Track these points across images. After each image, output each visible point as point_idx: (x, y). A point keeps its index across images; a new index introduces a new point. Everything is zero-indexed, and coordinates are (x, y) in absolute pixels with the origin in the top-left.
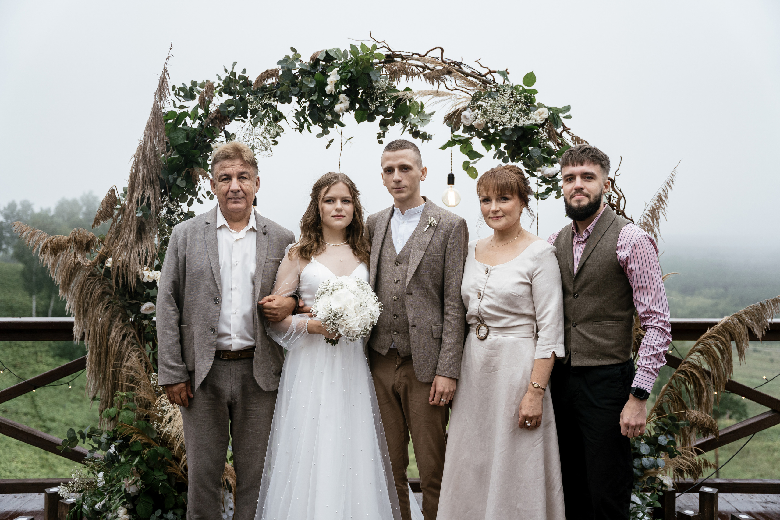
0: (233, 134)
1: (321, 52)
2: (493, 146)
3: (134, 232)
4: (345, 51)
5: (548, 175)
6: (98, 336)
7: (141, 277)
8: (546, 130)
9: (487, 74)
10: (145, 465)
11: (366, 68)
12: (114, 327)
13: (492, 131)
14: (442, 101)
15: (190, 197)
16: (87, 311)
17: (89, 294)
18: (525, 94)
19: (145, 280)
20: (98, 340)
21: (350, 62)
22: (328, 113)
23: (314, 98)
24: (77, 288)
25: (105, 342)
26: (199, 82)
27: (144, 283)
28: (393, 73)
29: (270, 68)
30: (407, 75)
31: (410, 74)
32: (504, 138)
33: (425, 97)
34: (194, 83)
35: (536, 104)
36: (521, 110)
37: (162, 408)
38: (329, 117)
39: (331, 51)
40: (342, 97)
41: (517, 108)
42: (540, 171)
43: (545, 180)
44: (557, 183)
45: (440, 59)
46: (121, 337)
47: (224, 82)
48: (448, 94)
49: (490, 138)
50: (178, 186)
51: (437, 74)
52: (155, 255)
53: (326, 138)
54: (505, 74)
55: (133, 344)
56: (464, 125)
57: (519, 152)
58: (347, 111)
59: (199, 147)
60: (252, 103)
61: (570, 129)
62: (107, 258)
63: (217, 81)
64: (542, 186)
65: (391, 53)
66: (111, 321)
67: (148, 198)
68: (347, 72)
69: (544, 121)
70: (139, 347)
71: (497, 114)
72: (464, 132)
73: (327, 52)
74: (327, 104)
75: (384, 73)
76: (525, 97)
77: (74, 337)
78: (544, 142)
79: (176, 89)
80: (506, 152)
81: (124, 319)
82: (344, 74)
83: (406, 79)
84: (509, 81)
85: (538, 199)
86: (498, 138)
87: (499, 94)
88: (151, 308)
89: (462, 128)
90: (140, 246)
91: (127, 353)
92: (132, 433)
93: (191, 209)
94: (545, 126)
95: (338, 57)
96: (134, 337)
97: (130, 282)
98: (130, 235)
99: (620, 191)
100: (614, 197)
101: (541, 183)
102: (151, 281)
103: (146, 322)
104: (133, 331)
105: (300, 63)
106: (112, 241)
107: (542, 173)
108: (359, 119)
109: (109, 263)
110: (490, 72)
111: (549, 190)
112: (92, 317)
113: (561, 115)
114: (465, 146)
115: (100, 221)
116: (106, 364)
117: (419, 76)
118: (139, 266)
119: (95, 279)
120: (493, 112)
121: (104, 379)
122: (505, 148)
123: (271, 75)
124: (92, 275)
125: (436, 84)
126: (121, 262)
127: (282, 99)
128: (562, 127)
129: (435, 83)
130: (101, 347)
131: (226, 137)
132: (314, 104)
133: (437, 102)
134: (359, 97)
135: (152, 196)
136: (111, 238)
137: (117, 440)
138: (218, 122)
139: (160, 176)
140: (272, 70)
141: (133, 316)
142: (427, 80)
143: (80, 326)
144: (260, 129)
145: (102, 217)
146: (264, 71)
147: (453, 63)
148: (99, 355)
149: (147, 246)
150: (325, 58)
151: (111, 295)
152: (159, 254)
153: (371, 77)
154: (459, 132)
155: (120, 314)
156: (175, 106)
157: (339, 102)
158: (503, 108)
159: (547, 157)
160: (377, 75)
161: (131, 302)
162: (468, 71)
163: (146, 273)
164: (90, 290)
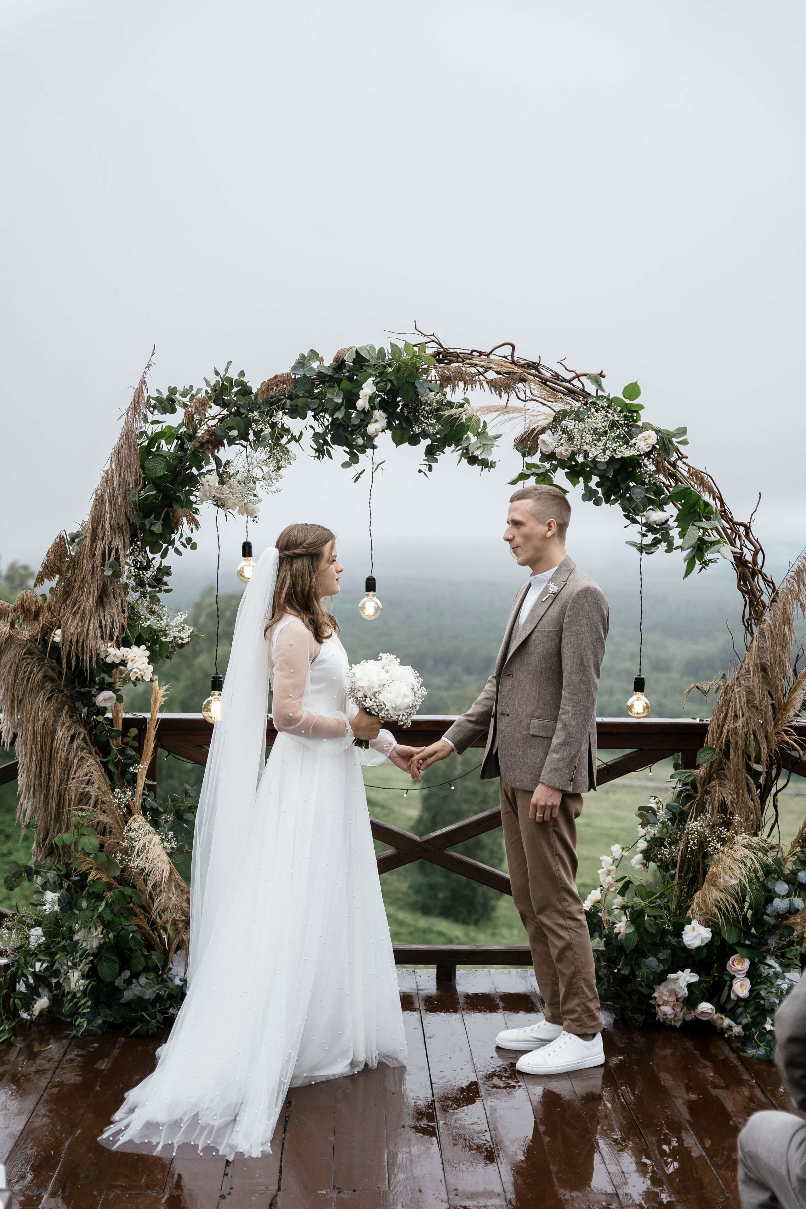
0: (228, 463)
1: (348, 350)
2: (581, 479)
3: (93, 594)
4: (381, 350)
5: (655, 522)
6: (39, 736)
7: (102, 656)
8: (653, 460)
9: (574, 378)
10: (109, 911)
11: (411, 374)
12: (60, 724)
13: (580, 459)
14: (511, 419)
15: (165, 546)
16: (21, 701)
17: (26, 679)
18: (624, 413)
19: (109, 660)
20: (38, 742)
21: (390, 366)
22: (359, 436)
23: (339, 415)
24: (9, 671)
25: (49, 745)
26: (180, 389)
27: (105, 664)
28: (445, 381)
29: (279, 373)
30: (465, 383)
31: (469, 380)
32: (596, 472)
33: (489, 414)
34: (173, 391)
35: (640, 423)
36: (618, 437)
37: (130, 834)
38: (360, 441)
39: (362, 349)
40: (378, 414)
41: (613, 434)
42: (644, 516)
43: (650, 528)
44: (667, 533)
45: (510, 357)
46: (69, 738)
47: (214, 389)
48: (520, 410)
49: (578, 469)
50: (152, 532)
51: (506, 381)
52: (123, 626)
53: (355, 469)
54: (597, 379)
55: (83, 749)
56: (541, 452)
57: (616, 490)
58: (383, 431)
59: (180, 479)
60: (256, 421)
61: (687, 458)
62: (52, 630)
63: (205, 388)
64: (647, 536)
65: (442, 350)
66: (54, 716)
67: (117, 550)
68: (386, 381)
69: (650, 449)
70: (90, 753)
71: (588, 441)
72: (541, 460)
73: (357, 352)
74: (356, 422)
75: (433, 378)
76: (625, 417)
77: (2, 740)
78: (649, 477)
79: (151, 400)
80: (599, 490)
81: (73, 712)
82: (381, 384)
83: (464, 389)
84: (603, 390)
85: (641, 552)
86: (588, 469)
87: (589, 413)
88: (110, 699)
89: (538, 455)
90: (102, 614)
91: (76, 761)
92: (88, 869)
93: (166, 562)
94: (652, 456)
95: (372, 357)
96: (84, 739)
97: (86, 663)
98: (88, 599)
99: (757, 541)
100: (749, 550)
101: (647, 531)
102: (117, 661)
103: (100, 718)
104: (83, 731)
105: (318, 363)
106: (58, 606)
107: (647, 518)
108: (398, 441)
109: (57, 636)
110: (578, 376)
111: (656, 543)
112: (31, 710)
113: (674, 440)
114: (542, 478)
115: (45, 579)
116: (49, 774)
117: (481, 385)
118: (100, 641)
119: (33, 658)
120: (582, 436)
121: (46, 796)
122: (598, 484)
123: (281, 382)
124: (29, 652)
125: (504, 395)
126: (75, 635)
127: (293, 413)
128: (675, 454)
129: (503, 393)
130: (42, 752)
131: (217, 465)
132: (339, 422)
133: (505, 421)
134: (398, 410)
135: (121, 547)
136: (56, 602)
137: (71, 876)
138: (210, 447)
139: (131, 519)
140: (282, 375)
141: (85, 710)
142: (493, 391)
143: (11, 723)
144: (262, 454)
145: (47, 574)
146: (272, 377)
147: (528, 364)
148: (40, 762)
149: (112, 614)
150: (354, 359)
151: (52, 680)
152: (128, 624)
153: (416, 388)
154: (535, 459)
155: (67, 707)
156: (146, 421)
157: (373, 420)
158: (595, 431)
159: (653, 497)
160: (425, 386)
161: (82, 690)
162: (548, 375)
163: (112, 651)
164: (27, 673)
